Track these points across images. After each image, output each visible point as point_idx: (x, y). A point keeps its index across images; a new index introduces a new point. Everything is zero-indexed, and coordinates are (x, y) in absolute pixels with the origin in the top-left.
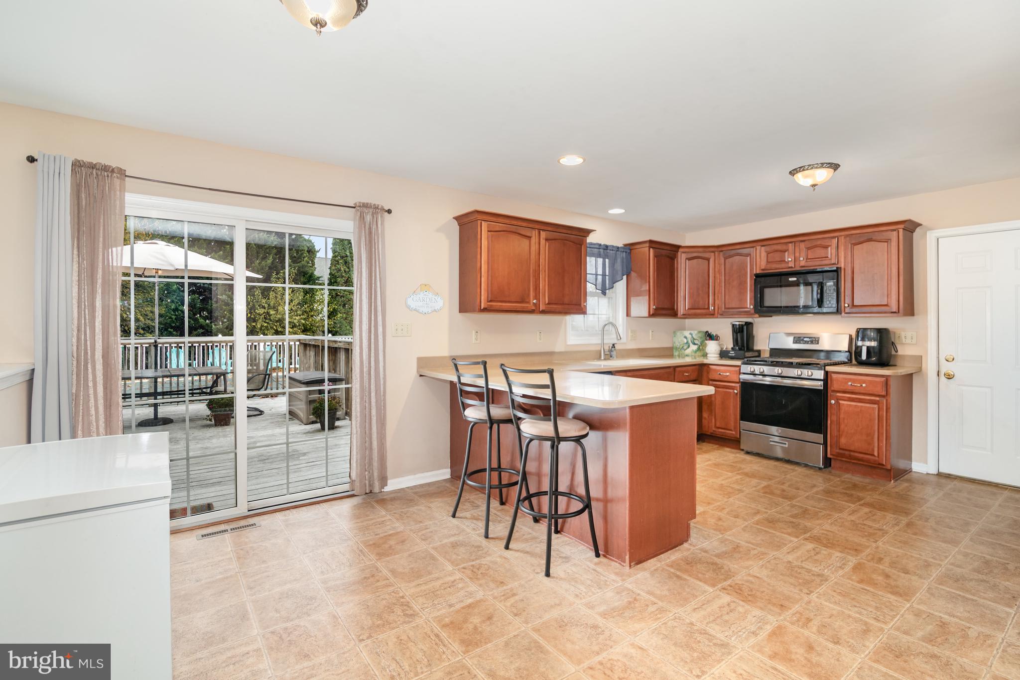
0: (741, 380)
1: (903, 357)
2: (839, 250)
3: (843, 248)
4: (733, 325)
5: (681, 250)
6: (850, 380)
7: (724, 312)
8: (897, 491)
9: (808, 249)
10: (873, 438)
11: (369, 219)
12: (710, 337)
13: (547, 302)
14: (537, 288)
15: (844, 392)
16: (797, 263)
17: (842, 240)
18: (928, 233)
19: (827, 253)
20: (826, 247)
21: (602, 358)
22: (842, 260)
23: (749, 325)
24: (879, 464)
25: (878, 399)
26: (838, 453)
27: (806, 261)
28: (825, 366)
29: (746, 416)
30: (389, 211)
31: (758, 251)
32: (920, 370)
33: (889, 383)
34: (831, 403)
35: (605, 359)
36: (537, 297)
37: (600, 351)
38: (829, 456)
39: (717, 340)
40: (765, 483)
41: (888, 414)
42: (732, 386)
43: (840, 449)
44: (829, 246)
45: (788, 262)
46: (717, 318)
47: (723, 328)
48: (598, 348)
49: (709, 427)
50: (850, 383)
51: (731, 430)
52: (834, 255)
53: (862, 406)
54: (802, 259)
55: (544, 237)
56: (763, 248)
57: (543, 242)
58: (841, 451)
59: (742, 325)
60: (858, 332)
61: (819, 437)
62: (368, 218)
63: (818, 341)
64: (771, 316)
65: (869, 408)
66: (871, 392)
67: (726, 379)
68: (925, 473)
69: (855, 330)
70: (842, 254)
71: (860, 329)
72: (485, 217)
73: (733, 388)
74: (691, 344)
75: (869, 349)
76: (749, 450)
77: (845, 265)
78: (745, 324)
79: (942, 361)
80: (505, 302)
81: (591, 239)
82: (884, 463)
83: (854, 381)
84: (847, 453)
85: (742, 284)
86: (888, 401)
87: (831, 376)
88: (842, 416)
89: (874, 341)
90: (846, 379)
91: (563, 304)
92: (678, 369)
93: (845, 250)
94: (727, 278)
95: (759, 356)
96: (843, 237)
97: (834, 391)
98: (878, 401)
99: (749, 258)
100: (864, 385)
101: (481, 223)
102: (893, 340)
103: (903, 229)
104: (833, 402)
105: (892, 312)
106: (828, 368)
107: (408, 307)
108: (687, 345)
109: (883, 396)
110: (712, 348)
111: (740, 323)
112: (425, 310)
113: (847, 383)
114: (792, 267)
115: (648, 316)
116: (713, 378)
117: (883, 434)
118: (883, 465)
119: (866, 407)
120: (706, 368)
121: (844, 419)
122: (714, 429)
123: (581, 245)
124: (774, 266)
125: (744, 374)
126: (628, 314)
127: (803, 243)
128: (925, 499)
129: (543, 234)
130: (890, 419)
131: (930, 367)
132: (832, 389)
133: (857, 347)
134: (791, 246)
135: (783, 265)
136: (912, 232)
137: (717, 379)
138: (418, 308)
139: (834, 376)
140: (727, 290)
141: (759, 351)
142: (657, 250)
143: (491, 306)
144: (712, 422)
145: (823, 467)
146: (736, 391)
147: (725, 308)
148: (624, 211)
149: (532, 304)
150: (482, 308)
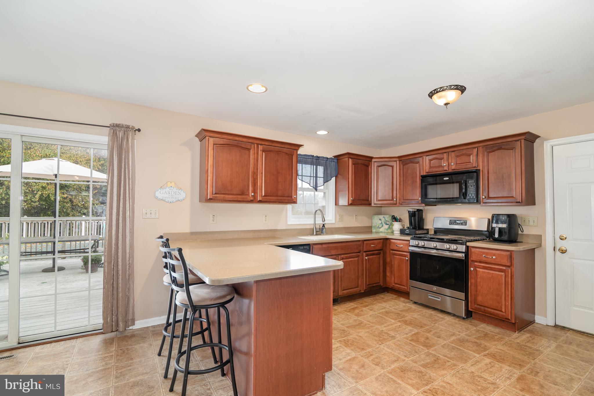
0: (410, 251)
1: (528, 236)
2: (479, 157)
3: (481, 155)
4: (409, 211)
5: (373, 160)
6: (484, 253)
7: (403, 202)
8: (519, 341)
9: (457, 156)
10: (501, 298)
11: (121, 136)
12: (395, 219)
13: (263, 195)
14: (255, 184)
15: (480, 262)
16: (450, 167)
17: (481, 149)
18: (545, 143)
19: (470, 159)
20: (469, 155)
21: (315, 234)
22: (481, 164)
23: (420, 211)
24: (506, 319)
25: (504, 268)
26: (476, 307)
27: (456, 166)
28: (466, 242)
29: (413, 276)
30: (139, 130)
31: (424, 160)
32: (540, 245)
33: (513, 256)
34: (471, 270)
35: (316, 235)
36: (255, 191)
37: (313, 229)
38: (470, 309)
39: (400, 222)
40: (416, 331)
41: (513, 280)
42: (405, 255)
43: (478, 305)
44: (472, 154)
45: (444, 167)
46: (399, 206)
47: (403, 213)
48: (312, 227)
49: (390, 282)
50: (484, 255)
51: (404, 286)
52: (475, 160)
53: (493, 273)
54: (453, 164)
55: (262, 149)
56: (427, 157)
57: (260, 153)
58: (478, 307)
59: (415, 212)
60: (493, 217)
61: (462, 295)
62: (120, 134)
63: (466, 223)
64: (436, 205)
65: (498, 274)
66: (499, 263)
67: (401, 250)
68: (545, 324)
69: (491, 215)
70: (480, 160)
71: (494, 214)
72: (212, 135)
73: (405, 256)
74: (384, 225)
75: (500, 230)
76: (416, 301)
77: (482, 168)
78: (417, 211)
79: (558, 239)
80: (228, 194)
81: (301, 151)
82: (510, 318)
83: (487, 254)
84: (482, 308)
85: (414, 182)
86: (512, 270)
87: (471, 249)
88: (479, 280)
89: (505, 224)
90: (481, 252)
91: (277, 196)
92: (365, 242)
93: (483, 155)
94: (404, 179)
95: (428, 233)
96: (481, 147)
97: (473, 261)
98: (505, 270)
99: (418, 165)
100: (494, 257)
101: (209, 138)
102: (520, 223)
103: (524, 139)
104: (472, 269)
105: (517, 202)
106: (468, 244)
107: (157, 198)
108: (382, 225)
109: (509, 266)
110: (397, 226)
111: (413, 210)
112: (170, 200)
113: (482, 255)
114: (446, 170)
115: (347, 205)
116: (392, 249)
117: (508, 295)
118: (509, 319)
119: (496, 274)
120: (388, 241)
121: (480, 282)
122: (393, 285)
123: (292, 155)
124: (434, 170)
125: (412, 246)
126: (336, 203)
127: (454, 153)
128: (539, 350)
129: (260, 147)
130: (514, 284)
131: (548, 243)
132: (472, 259)
133: (492, 228)
134: (445, 155)
135: (441, 169)
136: (533, 142)
137: (395, 249)
138: (164, 199)
139: (473, 250)
140: (404, 187)
141: (428, 230)
142: (354, 159)
143: (216, 197)
144: (392, 278)
145: (465, 317)
146: (407, 258)
147: (403, 200)
148: (327, 133)
149: (250, 196)
150: (208, 198)
